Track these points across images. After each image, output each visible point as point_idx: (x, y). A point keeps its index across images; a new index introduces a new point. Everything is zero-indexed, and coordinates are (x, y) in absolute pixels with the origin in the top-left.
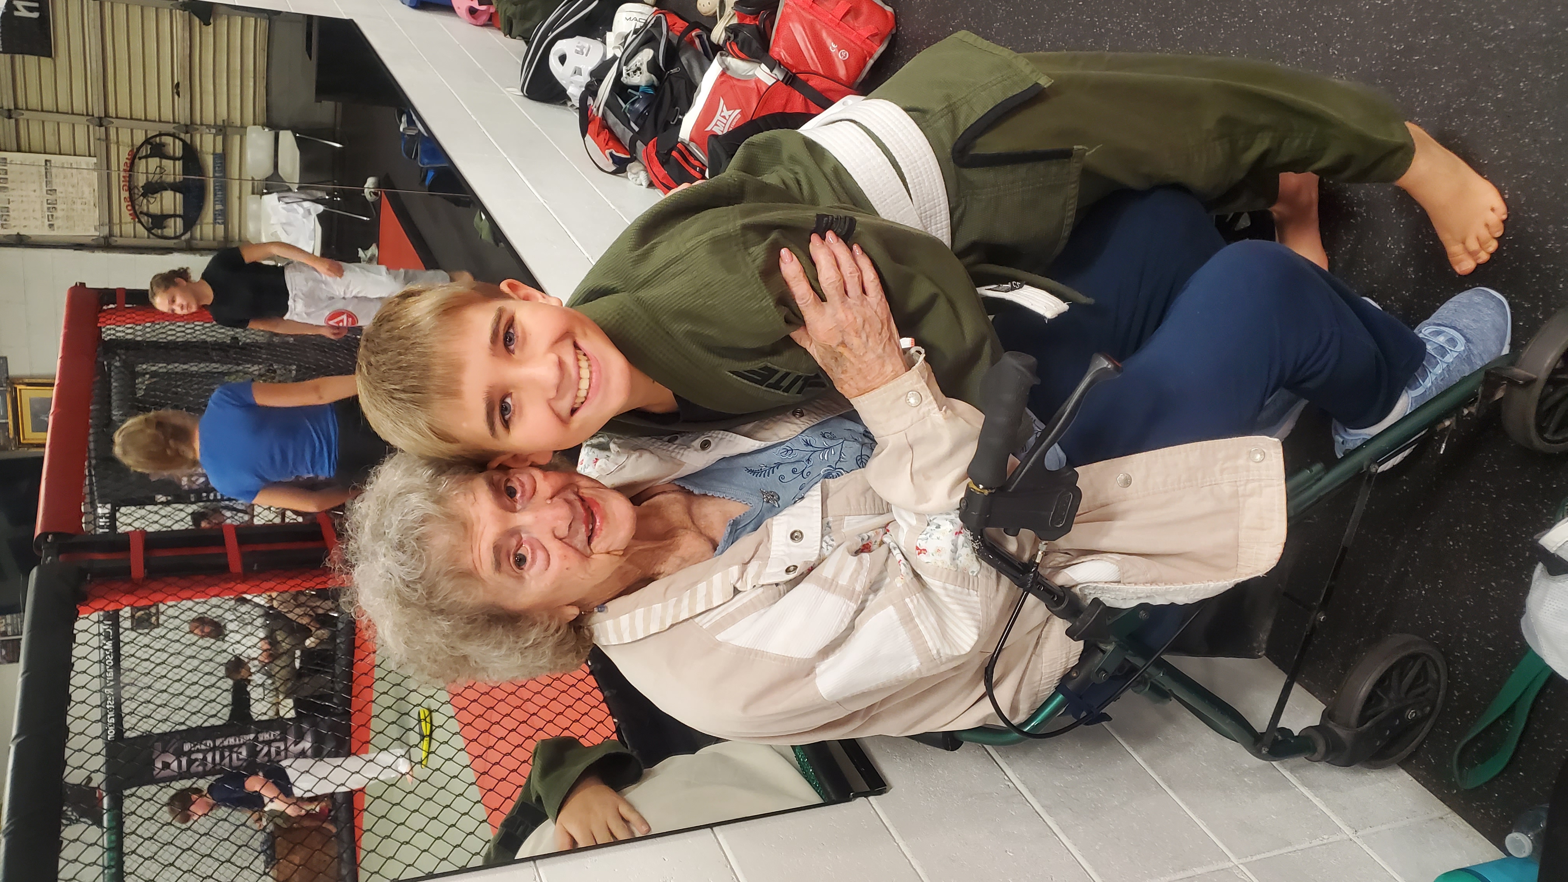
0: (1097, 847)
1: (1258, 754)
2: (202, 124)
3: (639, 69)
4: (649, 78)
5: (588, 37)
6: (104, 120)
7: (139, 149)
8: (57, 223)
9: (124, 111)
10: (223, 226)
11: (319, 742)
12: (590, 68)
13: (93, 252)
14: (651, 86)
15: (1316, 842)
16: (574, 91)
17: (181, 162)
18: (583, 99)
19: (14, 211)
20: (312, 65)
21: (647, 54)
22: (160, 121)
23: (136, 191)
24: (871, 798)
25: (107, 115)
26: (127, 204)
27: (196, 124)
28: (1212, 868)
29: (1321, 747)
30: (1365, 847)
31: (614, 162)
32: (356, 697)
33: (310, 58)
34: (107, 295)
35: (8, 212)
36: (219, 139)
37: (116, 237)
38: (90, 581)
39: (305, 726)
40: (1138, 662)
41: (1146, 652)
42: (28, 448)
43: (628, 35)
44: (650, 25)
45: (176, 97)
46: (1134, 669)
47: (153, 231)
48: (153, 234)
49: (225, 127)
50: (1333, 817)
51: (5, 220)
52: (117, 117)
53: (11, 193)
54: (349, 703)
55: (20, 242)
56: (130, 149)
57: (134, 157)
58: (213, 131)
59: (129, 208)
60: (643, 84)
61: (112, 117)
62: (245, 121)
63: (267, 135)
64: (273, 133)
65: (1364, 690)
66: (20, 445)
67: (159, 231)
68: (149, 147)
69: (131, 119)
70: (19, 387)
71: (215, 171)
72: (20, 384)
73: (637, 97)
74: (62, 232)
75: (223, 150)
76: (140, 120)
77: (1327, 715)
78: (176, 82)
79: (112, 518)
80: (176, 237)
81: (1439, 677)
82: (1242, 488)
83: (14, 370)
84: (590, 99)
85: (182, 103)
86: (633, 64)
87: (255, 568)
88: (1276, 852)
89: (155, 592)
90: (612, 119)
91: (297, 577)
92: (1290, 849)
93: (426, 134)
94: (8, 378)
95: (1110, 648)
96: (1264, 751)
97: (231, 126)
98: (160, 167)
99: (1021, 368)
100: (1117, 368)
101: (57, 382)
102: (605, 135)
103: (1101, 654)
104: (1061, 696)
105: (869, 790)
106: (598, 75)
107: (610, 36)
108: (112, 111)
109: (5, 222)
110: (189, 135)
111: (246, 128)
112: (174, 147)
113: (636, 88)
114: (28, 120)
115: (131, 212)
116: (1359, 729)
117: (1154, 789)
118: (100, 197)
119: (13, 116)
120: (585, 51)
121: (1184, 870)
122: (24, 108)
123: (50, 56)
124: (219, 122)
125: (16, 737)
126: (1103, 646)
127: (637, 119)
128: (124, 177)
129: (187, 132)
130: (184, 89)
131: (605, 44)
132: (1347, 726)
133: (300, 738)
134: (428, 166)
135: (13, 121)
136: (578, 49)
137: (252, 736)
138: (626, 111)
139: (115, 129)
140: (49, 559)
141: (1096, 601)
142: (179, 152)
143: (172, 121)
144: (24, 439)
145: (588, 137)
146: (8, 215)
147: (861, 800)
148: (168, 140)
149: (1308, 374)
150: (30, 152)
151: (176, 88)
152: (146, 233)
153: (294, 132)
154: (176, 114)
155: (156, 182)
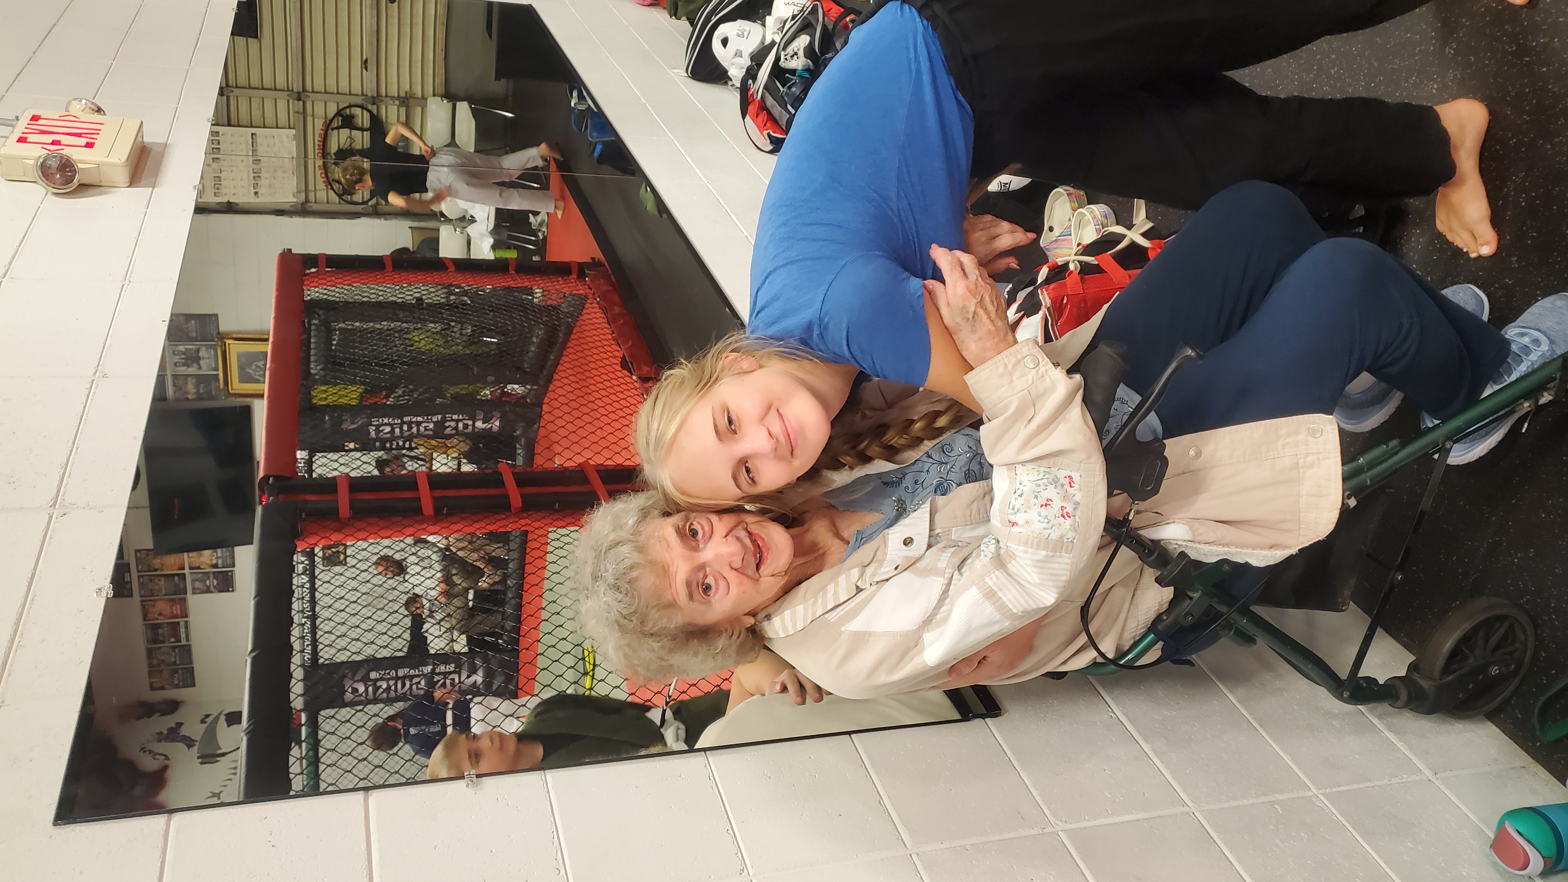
0: (1188, 772)
1: (1340, 697)
2: (387, 96)
3: (796, 54)
4: (805, 63)
5: (749, 20)
6: (302, 94)
7: (331, 120)
8: (261, 191)
9: (319, 86)
11: (489, 675)
12: (750, 50)
13: (291, 217)
14: (807, 70)
15: (1394, 780)
16: (736, 73)
18: (744, 82)
19: (225, 180)
20: (493, 45)
21: (803, 41)
22: (350, 94)
23: (329, 159)
24: (987, 720)
25: (304, 90)
26: (321, 171)
27: (382, 96)
28: (1291, 795)
29: (1404, 696)
30: (1442, 787)
31: (771, 142)
32: (524, 636)
33: (491, 37)
34: (311, 260)
35: (220, 181)
36: (403, 110)
37: (311, 203)
38: (305, 520)
39: (478, 662)
40: (1223, 608)
41: (1229, 599)
42: (236, 398)
43: (787, 20)
44: (807, 12)
45: (364, 71)
46: (1219, 615)
47: (343, 197)
48: (343, 200)
49: (407, 99)
50: (1415, 760)
51: (218, 189)
52: (313, 92)
53: (223, 163)
54: (517, 642)
55: (230, 209)
56: (324, 121)
57: (328, 127)
58: (397, 102)
59: (323, 175)
60: (800, 68)
61: (308, 92)
62: (426, 93)
63: (446, 105)
64: (451, 104)
65: (1448, 646)
66: (230, 395)
67: (349, 197)
68: (340, 118)
69: (325, 92)
70: (228, 342)
72: (228, 339)
73: (794, 81)
74: (266, 198)
76: (333, 93)
77: (1412, 667)
78: (364, 58)
79: (309, 463)
80: (363, 203)
81: (1526, 639)
82: (1303, 460)
83: (224, 327)
84: (750, 81)
85: (370, 77)
86: (790, 50)
87: (445, 512)
88: (1355, 786)
89: (359, 530)
90: (770, 101)
91: (482, 521)
92: (1369, 784)
93: (595, 110)
94: (219, 333)
95: (1196, 595)
96: (1346, 695)
97: (411, 97)
98: (350, 137)
99: (1115, 356)
100: (1199, 356)
101: (271, 340)
102: (763, 116)
103: (1189, 600)
104: (1152, 636)
105: (986, 712)
106: (758, 58)
107: (769, 20)
108: (309, 87)
109: (217, 191)
110: (375, 106)
111: (427, 99)
112: (363, 118)
113: (793, 72)
114: (237, 97)
115: (325, 179)
116: (1442, 681)
117: (1246, 726)
118: (298, 165)
119: (225, 93)
120: (746, 34)
121: (1265, 795)
122: (234, 85)
123: (256, 37)
124: (403, 94)
125: (252, 651)
126: (1190, 594)
127: (794, 101)
128: (318, 145)
129: (374, 104)
130: (372, 66)
131: (765, 26)
132: (1430, 678)
133: (473, 671)
134: (597, 140)
135: (224, 98)
136: (740, 33)
137: (430, 668)
138: (784, 95)
139: (311, 102)
140: (271, 498)
141: (1183, 554)
142: (367, 124)
143: (360, 93)
144: (232, 389)
145: (748, 118)
146: (220, 184)
147: (978, 721)
148: (357, 111)
149: (1390, 359)
150: (239, 126)
151: (365, 64)
152: (337, 199)
153: (470, 104)
154: (365, 86)
155: (347, 149)
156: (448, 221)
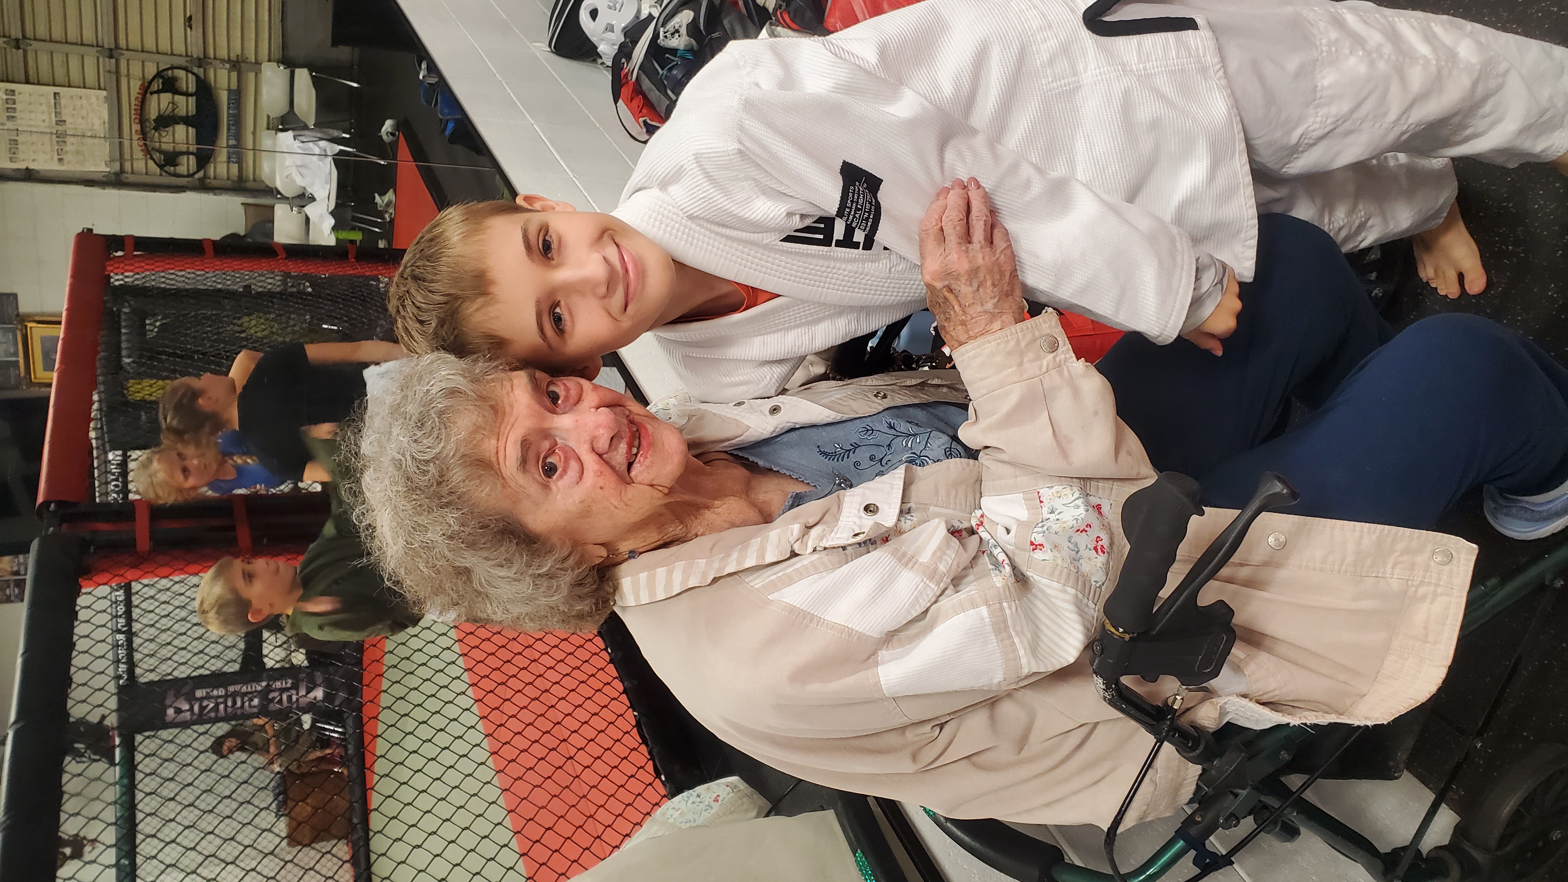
2: (215, 58)
3: (677, 31)
4: (687, 42)
6: (114, 51)
7: (150, 83)
8: (66, 158)
9: (135, 43)
10: (237, 165)
11: (334, 690)
12: (624, 25)
13: (104, 189)
14: (690, 50)
16: (607, 48)
17: (194, 98)
18: (616, 59)
19: (22, 143)
20: (329, 7)
21: (686, 16)
22: (172, 54)
23: (148, 124)
25: (117, 47)
27: (210, 58)
34: (115, 242)
35: (16, 144)
36: (234, 75)
37: (127, 173)
38: (94, 554)
39: (319, 674)
42: (40, 387)
45: (189, 30)
49: (239, 62)
51: (14, 153)
52: (127, 49)
53: (20, 125)
55: (29, 176)
56: (141, 82)
57: (146, 90)
58: (228, 66)
60: (682, 47)
61: (122, 49)
62: (260, 57)
63: (282, 73)
64: (288, 71)
65: (1507, 809)
66: (31, 384)
69: (143, 51)
70: (30, 325)
71: (229, 108)
72: (30, 321)
73: (674, 62)
74: (72, 166)
75: (238, 86)
76: (151, 52)
78: (188, 15)
82: (1413, 589)
83: (24, 307)
84: (623, 60)
85: (195, 35)
86: (670, 26)
87: (265, 542)
89: (161, 565)
90: (646, 84)
94: (18, 315)
97: (243, 62)
98: (173, 103)
101: (64, 320)
102: (638, 101)
106: (633, 32)
108: (122, 43)
109: (14, 156)
110: (202, 70)
111: (261, 64)
112: (187, 82)
114: (36, 52)
116: (1499, 852)
118: (111, 128)
119: (21, 46)
120: (618, 6)
122: (32, 37)
124: (233, 57)
127: (675, 85)
129: (200, 67)
130: (197, 23)
132: (1484, 847)
133: (312, 685)
134: (449, 117)
135: (21, 51)
136: (611, 4)
137: (264, 684)
139: (125, 61)
140: (51, 529)
142: (192, 88)
143: (184, 54)
144: (35, 378)
145: (620, 102)
146: (17, 148)
150: (39, 84)
151: (189, 21)
152: (158, 170)
153: (311, 71)
154: (189, 47)
155: (169, 116)
156: (285, 198)
